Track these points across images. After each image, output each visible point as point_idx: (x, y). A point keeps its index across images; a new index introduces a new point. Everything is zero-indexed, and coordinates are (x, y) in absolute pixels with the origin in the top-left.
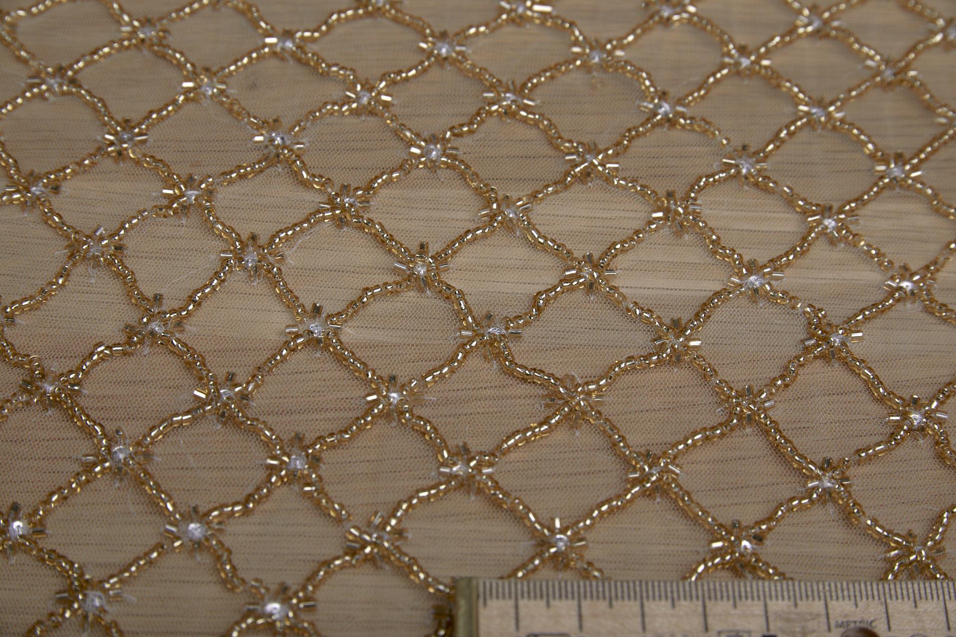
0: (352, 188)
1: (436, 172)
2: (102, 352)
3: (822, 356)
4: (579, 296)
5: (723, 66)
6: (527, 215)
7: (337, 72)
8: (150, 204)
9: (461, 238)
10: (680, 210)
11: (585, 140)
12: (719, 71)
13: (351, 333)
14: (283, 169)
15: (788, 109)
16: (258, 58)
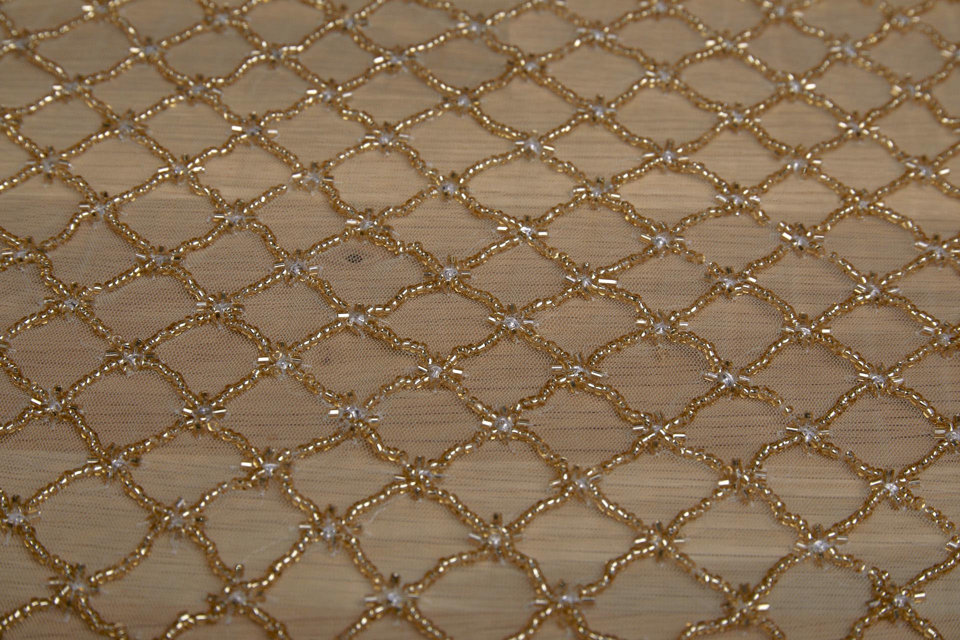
0: (426, 461)
1: (507, 444)
2: (186, 621)
3: (887, 617)
4: (649, 563)
5: (784, 335)
6: (597, 486)
7: (409, 346)
8: (229, 477)
9: (532, 509)
10: (746, 478)
11: (652, 410)
12: (781, 340)
13: (429, 602)
14: (358, 442)
15: (849, 377)
16: (331, 333)
